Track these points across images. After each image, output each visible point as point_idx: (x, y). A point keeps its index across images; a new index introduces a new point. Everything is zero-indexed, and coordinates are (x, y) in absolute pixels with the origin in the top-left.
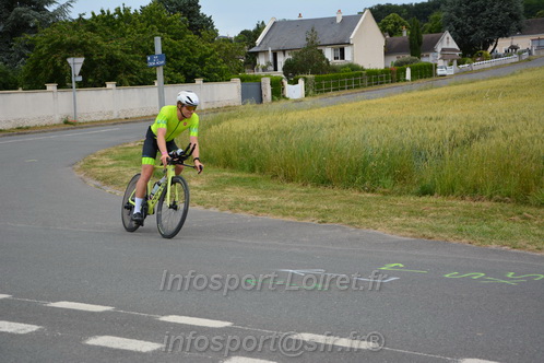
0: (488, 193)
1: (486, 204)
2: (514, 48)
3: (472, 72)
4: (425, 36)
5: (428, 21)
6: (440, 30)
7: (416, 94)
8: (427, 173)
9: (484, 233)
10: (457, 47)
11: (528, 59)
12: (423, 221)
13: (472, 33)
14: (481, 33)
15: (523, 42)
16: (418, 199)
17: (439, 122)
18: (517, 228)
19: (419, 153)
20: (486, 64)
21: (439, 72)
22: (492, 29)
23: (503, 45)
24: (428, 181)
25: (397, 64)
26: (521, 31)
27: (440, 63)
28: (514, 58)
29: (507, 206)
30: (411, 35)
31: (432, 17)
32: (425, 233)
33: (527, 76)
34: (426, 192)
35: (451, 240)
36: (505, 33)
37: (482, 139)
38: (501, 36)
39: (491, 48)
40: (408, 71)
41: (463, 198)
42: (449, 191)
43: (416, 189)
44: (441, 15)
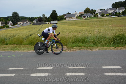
1: (16, 45)
3: (15, 27)
5: (7, 19)
6: (9, 21)
7: (6, 30)
8: (7, 41)
9: (15, 49)
10: (12, 23)
11: (22, 25)
12: (6, 49)
13: (14, 21)
14: (16, 22)
15: (21, 23)
17: (9, 34)
18: (20, 48)
19: (6, 39)
20: (17, 26)
21: (10, 27)
23: (19, 23)
25: (3, 26)
26: (21, 21)
27: (10, 25)
28: (20, 25)
29: (19, 45)
30: (5, 21)
33: (22, 27)
34: (7, 44)
40: (5, 27)
42: (10, 44)
43: (6, 44)
44: (9, 19)
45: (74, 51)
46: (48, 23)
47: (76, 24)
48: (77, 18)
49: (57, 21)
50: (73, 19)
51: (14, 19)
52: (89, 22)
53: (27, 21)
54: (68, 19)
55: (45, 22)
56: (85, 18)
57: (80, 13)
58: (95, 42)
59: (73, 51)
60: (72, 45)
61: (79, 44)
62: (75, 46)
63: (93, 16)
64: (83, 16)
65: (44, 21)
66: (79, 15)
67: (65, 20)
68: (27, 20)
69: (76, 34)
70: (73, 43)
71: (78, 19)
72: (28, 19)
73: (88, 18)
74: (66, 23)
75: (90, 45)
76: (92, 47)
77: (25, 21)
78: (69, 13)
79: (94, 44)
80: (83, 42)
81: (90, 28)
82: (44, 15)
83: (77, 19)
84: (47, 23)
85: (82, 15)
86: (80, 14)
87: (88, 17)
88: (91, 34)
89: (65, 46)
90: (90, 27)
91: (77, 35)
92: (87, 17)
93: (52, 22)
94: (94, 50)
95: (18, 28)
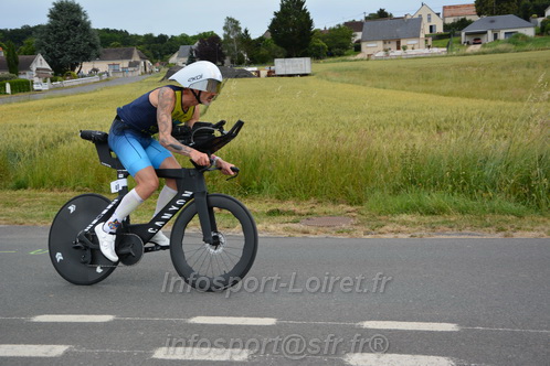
0: (72, 185)
2: (95, 70)
3: (63, 88)
4: (21, 57)
5: (23, 44)
6: (33, 53)
7: (14, 105)
8: (21, 170)
10: (47, 66)
11: (106, 80)
12: (17, 210)
13: (61, 56)
14: (68, 57)
15: (103, 66)
16: (13, 192)
17: (32, 129)
19: (13, 154)
20: (74, 82)
21: (35, 87)
22: (77, 54)
23: (86, 67)
24: (22, 178)
26: (99, 57)
27: (36, 80)
28: (96, 78)
30: (8, 55)
31: (25, 42)
32: (18, 220)
33: (106, 93)
34: (21, 186)
35: (39, 224)
36: (87, 58)
37: (67, 142)
38: (84, 60)
39: (77, 69)
40: (8, 86)
41: (52, 190)
42: (40, 185)
43: (13, 184)
44: (33, 40)
45: (400, 236)
46: (258, 72)
47: (422, 77)
48: (430, 42)
49: (308, 60)
50: (405, 48)
51: (61, 40)
52: (503, 69)
53: (136, 58)
54: (374, 49)
55: (241, 62)
56: (477, 42)
57: (453, 11)
58: (532, 190)
59: (392, 236)
60: (390, 200)
61: (433, 198)
62: (407, 209)
63: (530, 32)
64: (469, 29)
65: (232, 62)
66: (446, 27)
67: (359, 56)
68: (135, 51)
69: (420, 140)
70: (396, 191)
71: (435, 50)
72: (139, 44)
73: (501, 47)
74: (364, 71)
75: (496, 203)
76: (511, 217)
77: (122, 58)
78: (382, 14)
79: (519, 199)
80: (453, 189)
81: (509, 104)
82: (232, 24)
83: (427, 51)
84: (249, 69)
85: (463, 24)
86: (450, 21)
87: (501, 36)
88: (504, 143)
89: (351, 204)
90: (507, 99)
91: (419, 144)
92: (496, 36)
93: (282, 65)
94: (518, 235)
95: (83, 96)
